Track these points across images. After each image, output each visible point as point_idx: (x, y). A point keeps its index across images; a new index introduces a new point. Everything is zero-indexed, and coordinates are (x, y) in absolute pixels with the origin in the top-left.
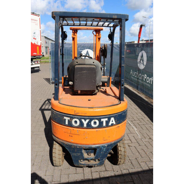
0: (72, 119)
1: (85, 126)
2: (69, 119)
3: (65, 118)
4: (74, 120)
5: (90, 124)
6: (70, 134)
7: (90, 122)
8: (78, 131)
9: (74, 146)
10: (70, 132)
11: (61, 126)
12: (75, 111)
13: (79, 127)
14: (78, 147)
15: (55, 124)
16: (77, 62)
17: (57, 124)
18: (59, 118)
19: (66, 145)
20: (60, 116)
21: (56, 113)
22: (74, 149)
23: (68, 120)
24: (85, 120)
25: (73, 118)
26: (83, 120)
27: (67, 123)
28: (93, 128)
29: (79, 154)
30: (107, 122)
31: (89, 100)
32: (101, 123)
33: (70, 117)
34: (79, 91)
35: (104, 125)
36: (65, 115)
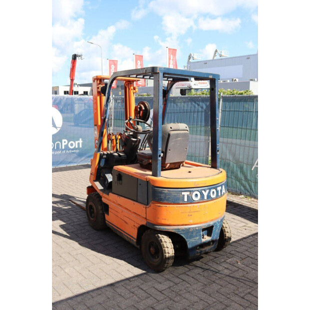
1: (206, 198)
2: (188, 193)
3: (183, 193)
4: (194, 193)
5: (209, 195)
6: (189, 213)
7: (209, 193)
8: (198, 206)
9: (193, 228)
10: (189, 211)
11: (177, 207)
13: (200, 201)
14: (197, 228)
15: (166, 206)
16: (171, 128)
17: (171, 206)
18: (175, 196)
19: (183, 230)
20: (176, 193)
22: (192, 232)
23: (188, 196)
24: (205, 191)
25: (193, 191)
26: (203, 192)
27: (186, 200)
28: (213, 199)
29: (197, 238)
30: (221, 191)
31: (190, 172)
32: (217, 192)
33: (190, 191)
34: (168, 165)
35: (220, 194)
36: (183, 190)
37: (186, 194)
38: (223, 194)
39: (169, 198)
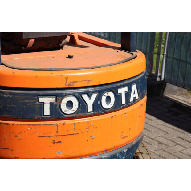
0: (62, 100)
1: (90, 109)
2: (53, 99)
3: (41, 100)
4: (65, 100)
5: (99, 102)
6: (55, 138)
7: (99, 98)
8: (75, 124)
10: (54, 133)
11: (29, 125)
12: (67, 78)
13: (78, 115)
15: (8, 124)
17: (16, 123)
18: (25, 104)
20: (27, 99)
21: (11, 94)
23: (51, 104)
24: (90, 96)
25: (63, 96)
26: (85, 97)
27: (47, 112)
28: (106, 111)
30: (128, 95)
31: (70, 57)
32: (118, 97)
33: (56, 96)
34: (32, 41)
35: (123, 102)
36: (41, 92)
37: (47, 101)
38: (131, 100)
39: (13, 108)
